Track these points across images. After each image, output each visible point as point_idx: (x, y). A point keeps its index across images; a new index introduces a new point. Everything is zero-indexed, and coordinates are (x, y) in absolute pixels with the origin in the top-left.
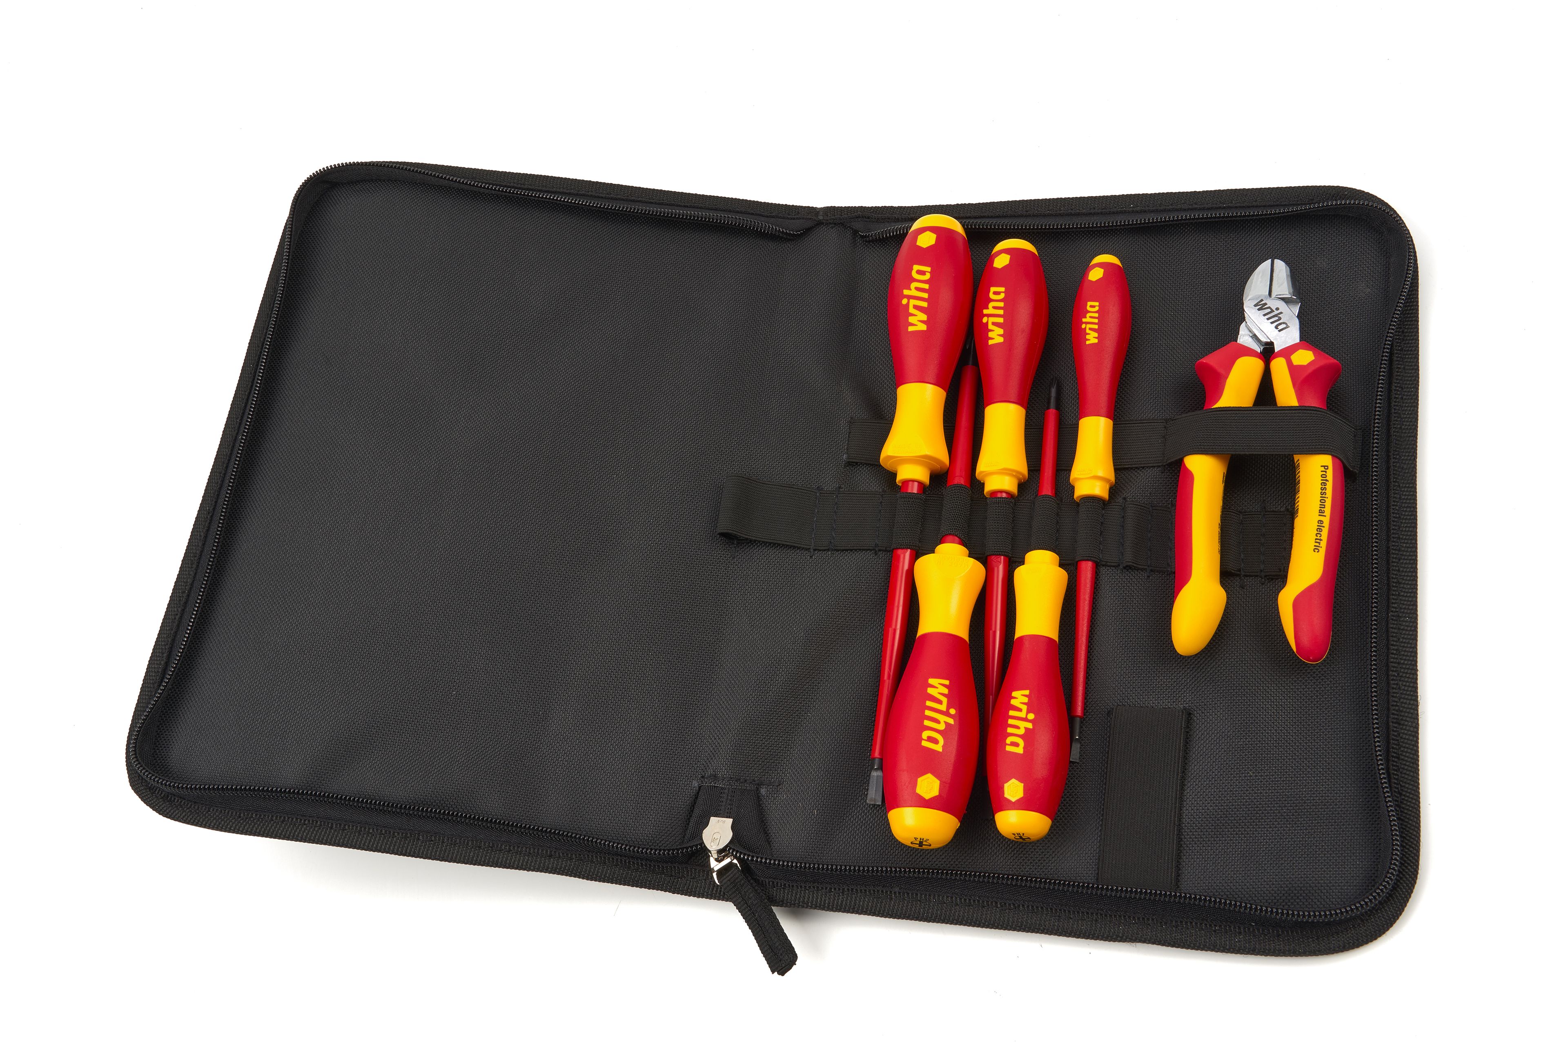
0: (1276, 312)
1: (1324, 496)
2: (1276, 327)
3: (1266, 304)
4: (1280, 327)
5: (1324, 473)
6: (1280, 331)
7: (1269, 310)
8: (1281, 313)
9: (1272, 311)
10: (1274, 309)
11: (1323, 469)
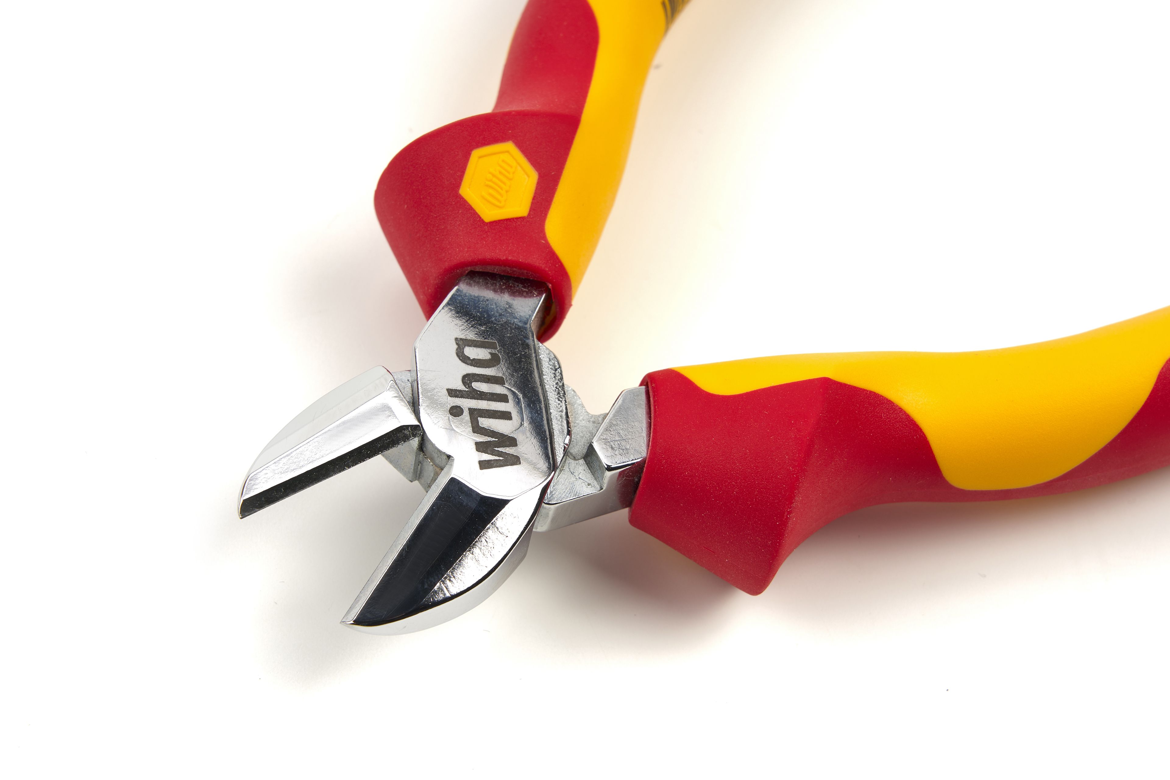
3: (481, 447)
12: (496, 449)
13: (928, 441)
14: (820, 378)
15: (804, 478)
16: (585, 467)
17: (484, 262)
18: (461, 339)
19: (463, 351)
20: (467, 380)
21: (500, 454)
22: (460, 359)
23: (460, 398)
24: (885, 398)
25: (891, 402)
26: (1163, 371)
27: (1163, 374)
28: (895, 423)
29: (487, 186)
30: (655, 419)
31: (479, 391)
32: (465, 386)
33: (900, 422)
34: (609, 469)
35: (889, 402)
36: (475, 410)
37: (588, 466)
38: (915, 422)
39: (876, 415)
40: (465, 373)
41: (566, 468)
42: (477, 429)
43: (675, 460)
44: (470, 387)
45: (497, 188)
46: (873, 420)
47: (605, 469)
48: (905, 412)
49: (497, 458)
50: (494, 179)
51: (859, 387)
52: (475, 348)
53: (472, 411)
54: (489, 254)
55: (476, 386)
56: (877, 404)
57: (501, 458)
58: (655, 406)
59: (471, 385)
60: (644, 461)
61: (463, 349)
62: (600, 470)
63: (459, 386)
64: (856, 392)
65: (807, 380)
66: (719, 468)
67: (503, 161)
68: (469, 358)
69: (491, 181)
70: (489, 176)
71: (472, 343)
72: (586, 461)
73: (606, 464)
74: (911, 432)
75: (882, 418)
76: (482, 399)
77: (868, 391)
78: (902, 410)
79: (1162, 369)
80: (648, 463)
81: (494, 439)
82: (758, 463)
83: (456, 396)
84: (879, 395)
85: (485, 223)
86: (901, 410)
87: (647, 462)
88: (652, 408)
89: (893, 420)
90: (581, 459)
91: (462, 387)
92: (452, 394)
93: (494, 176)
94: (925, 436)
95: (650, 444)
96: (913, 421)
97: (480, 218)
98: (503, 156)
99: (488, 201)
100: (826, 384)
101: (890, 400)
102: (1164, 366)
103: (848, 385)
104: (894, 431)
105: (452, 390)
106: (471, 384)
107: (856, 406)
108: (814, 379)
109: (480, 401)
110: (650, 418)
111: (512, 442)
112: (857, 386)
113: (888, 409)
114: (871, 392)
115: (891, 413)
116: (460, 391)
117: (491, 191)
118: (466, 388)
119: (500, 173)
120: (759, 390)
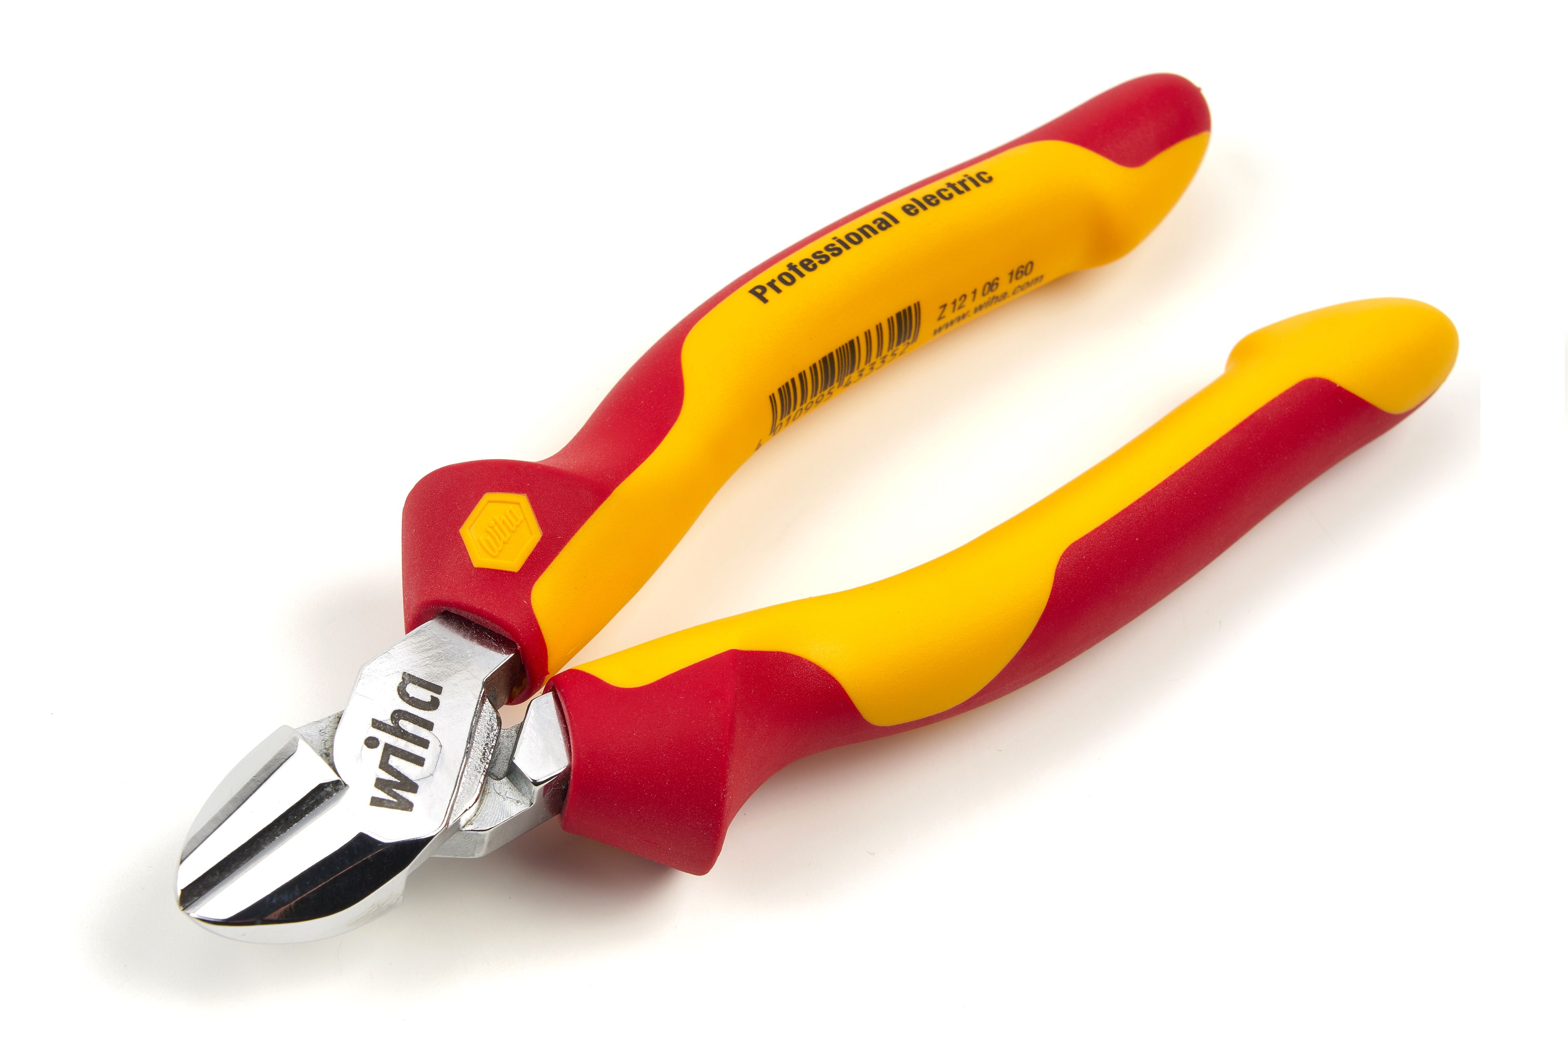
0: (385, 738)
1: (838, 245)
2: (434, 704)
3: (380, 784)
4: (425, 695)
5: (778, 284)
6: (438, 689)
7: (394, 761)
8: (377, 724)
9: (389, 750)
10: (379, 750)
11: (770, 294)
12: (395, 790)
13: (843, 688)
14: (727, 652)
15: (733, 756)
16: (509, 785)
17: (458, 605)
18: (409, 674)
19: (405, 687)
20: (397, 716)
21: (396, 796)
22: (399, 694)
23: (381, 730)
24: (793, 655)
25: (800, 657)
26: (1059, 568)
27: (1059, 571)
28: (807, 678)
29: (488, 532)
30: (571, 725)
31: (404, 730)
32: (392, 721)
33: (812, 675)
34: (536, 783)
35: (798, 658)
36: (391, 746)
37: (512, 783)
38: (826, 672)
39: (787, 674)
40: (397, 708)
41: (492, 790)
42: (384, 765)
43: (601, 762)
44: (396, 723)
45: (496, 536)
46: (786, 680)
47: (531, 784)
48: (815, 665)
49: (391, 799)
50: (496, 528)
51: (766, 650)
52: (419, 688)
53: (387, 747)
54: (465, 600)
55: (402, 724)
56: (787, 663)
57: (395, 800)
58: (569, 712)
59: (398, 722)
60: (569, 769)
61: (407, 685)
62: (527, 786)
63: (386, 718)
64: (764, 657)
65: (714, 656)
66: (646, 762)
67: (510, 512)
68: (408, 695)
69: (492, 527)
70: (492, 523)
71: (418, 682)
72: (509, 779)
73: (532, 780)
74: (824, 683)
75: (793, 676)
76: (402, 738)
77: (775, 653)
78: (812, 663)
79: (1058, 566)
80: (574, 770)
81: (396, 780)
82: (684, 750)
83: (379, 728)
84: (786, 653)
85: (474, 568)
86: (810, 663)
87: (572, 769)
88: (566, 714)
89: (805, 675)
90: (504, 777)
91: (389, 723)
92: (375, 724)
93: (496, 523)
94: (839, 684)
95: (572, 750)
96: (824, 671)
97: (470, 561)
98: (511, 507)
99: (484, 548)
100: (734, 656)
101: (798, 657)
102: (1059, 563)
103: (755, 651)
104: (808, 686)
105: (377, 721)
106: (399, 720)
107: (767, 670)
108: (721, 654)
109: (399, 740)
110: (565, 723)
111: (413, 787)
112: (764, 650)
113: (797, 665)
114: (778, 653)
115: (801, 669)
116: (385, 724)
117: (489, 538)
118: (392, 723)
119: (504, 522)
120: (670, 675)
